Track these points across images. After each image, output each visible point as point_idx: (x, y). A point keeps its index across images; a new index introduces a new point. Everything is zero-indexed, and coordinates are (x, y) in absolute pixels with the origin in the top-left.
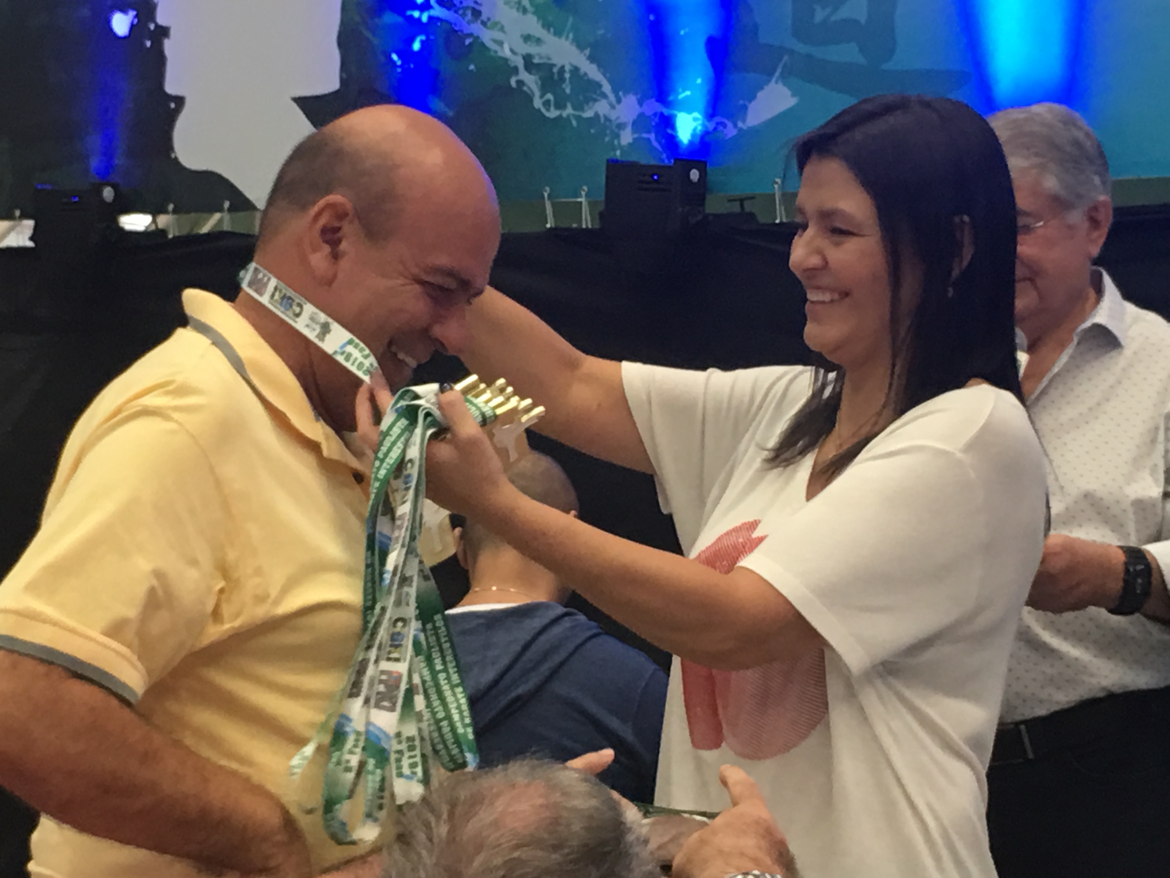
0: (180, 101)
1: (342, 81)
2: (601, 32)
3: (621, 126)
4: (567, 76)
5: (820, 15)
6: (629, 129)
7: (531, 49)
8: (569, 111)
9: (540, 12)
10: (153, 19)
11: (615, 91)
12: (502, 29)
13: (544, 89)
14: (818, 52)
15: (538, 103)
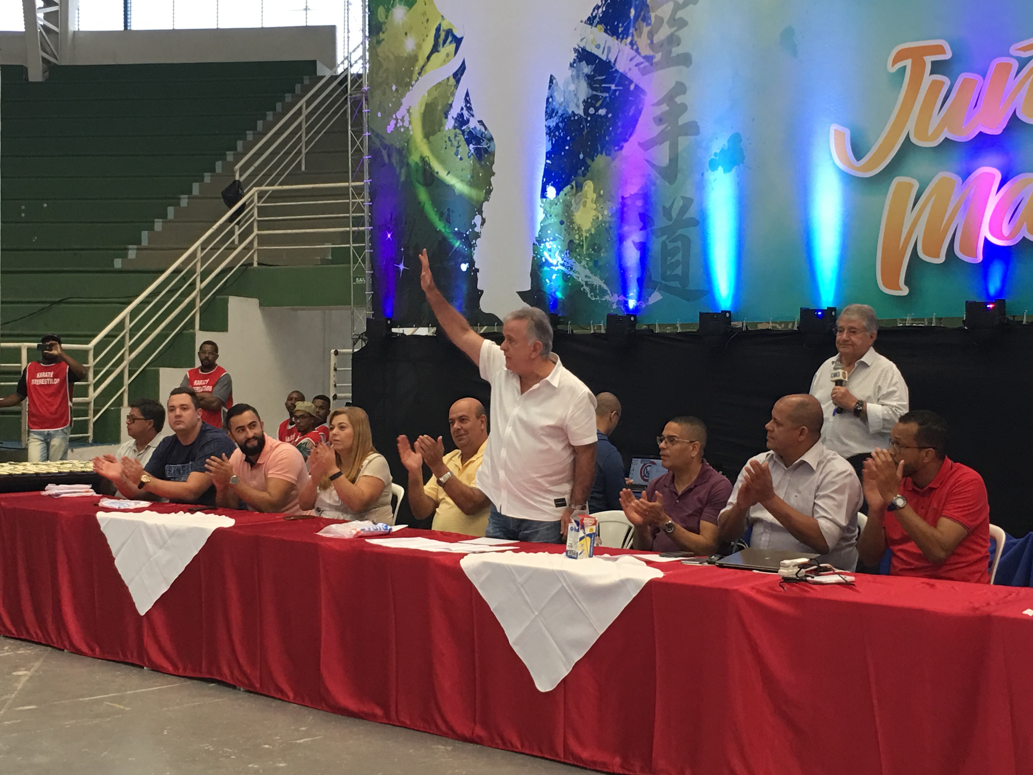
0: (482, 292)
1: (532, 287)
2: (607, 275)
3: (613, 303)
4: (598, 288)
5: (669, 273)
6: (615, 304)
7: (588, 280)
8: (598, 298)
9: (590, 269)
10: (474, 266)
11: (611, 293)
12: (579, 273)
13: (591, 292)
14: (668, 283)
15: (589, 296)
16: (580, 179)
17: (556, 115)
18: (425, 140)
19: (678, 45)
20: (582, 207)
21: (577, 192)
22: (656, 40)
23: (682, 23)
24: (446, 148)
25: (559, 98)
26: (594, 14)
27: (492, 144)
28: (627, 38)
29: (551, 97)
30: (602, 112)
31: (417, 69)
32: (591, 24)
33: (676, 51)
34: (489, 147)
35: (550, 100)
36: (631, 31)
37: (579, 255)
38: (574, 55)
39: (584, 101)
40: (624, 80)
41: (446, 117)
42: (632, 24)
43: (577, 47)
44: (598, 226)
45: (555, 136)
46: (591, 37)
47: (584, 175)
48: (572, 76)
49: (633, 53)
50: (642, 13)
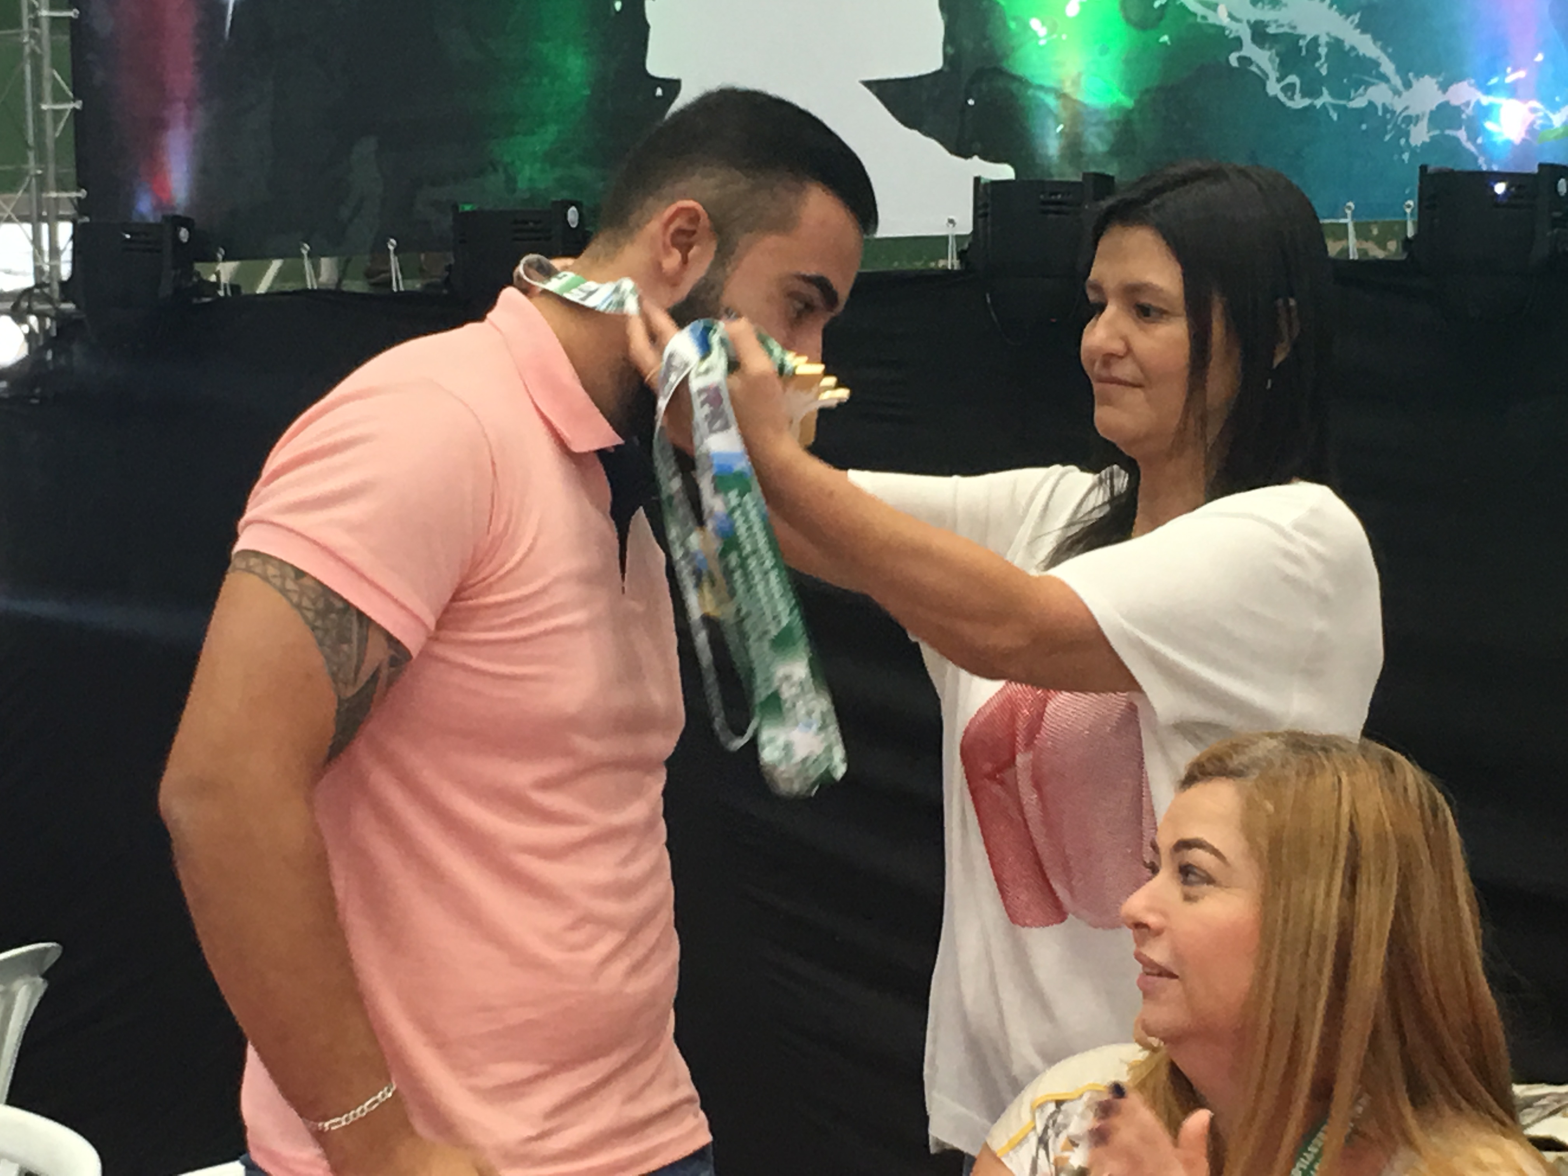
0: (671, 85)
1: (947, 59)
3: (1410, 120)
4: (1323, 51)
6: (1424, 124)
7: (1264, 14)
8: (1326, 98)
11: (1402, 71)
13: (1284, 69)
15: (1273, 88)
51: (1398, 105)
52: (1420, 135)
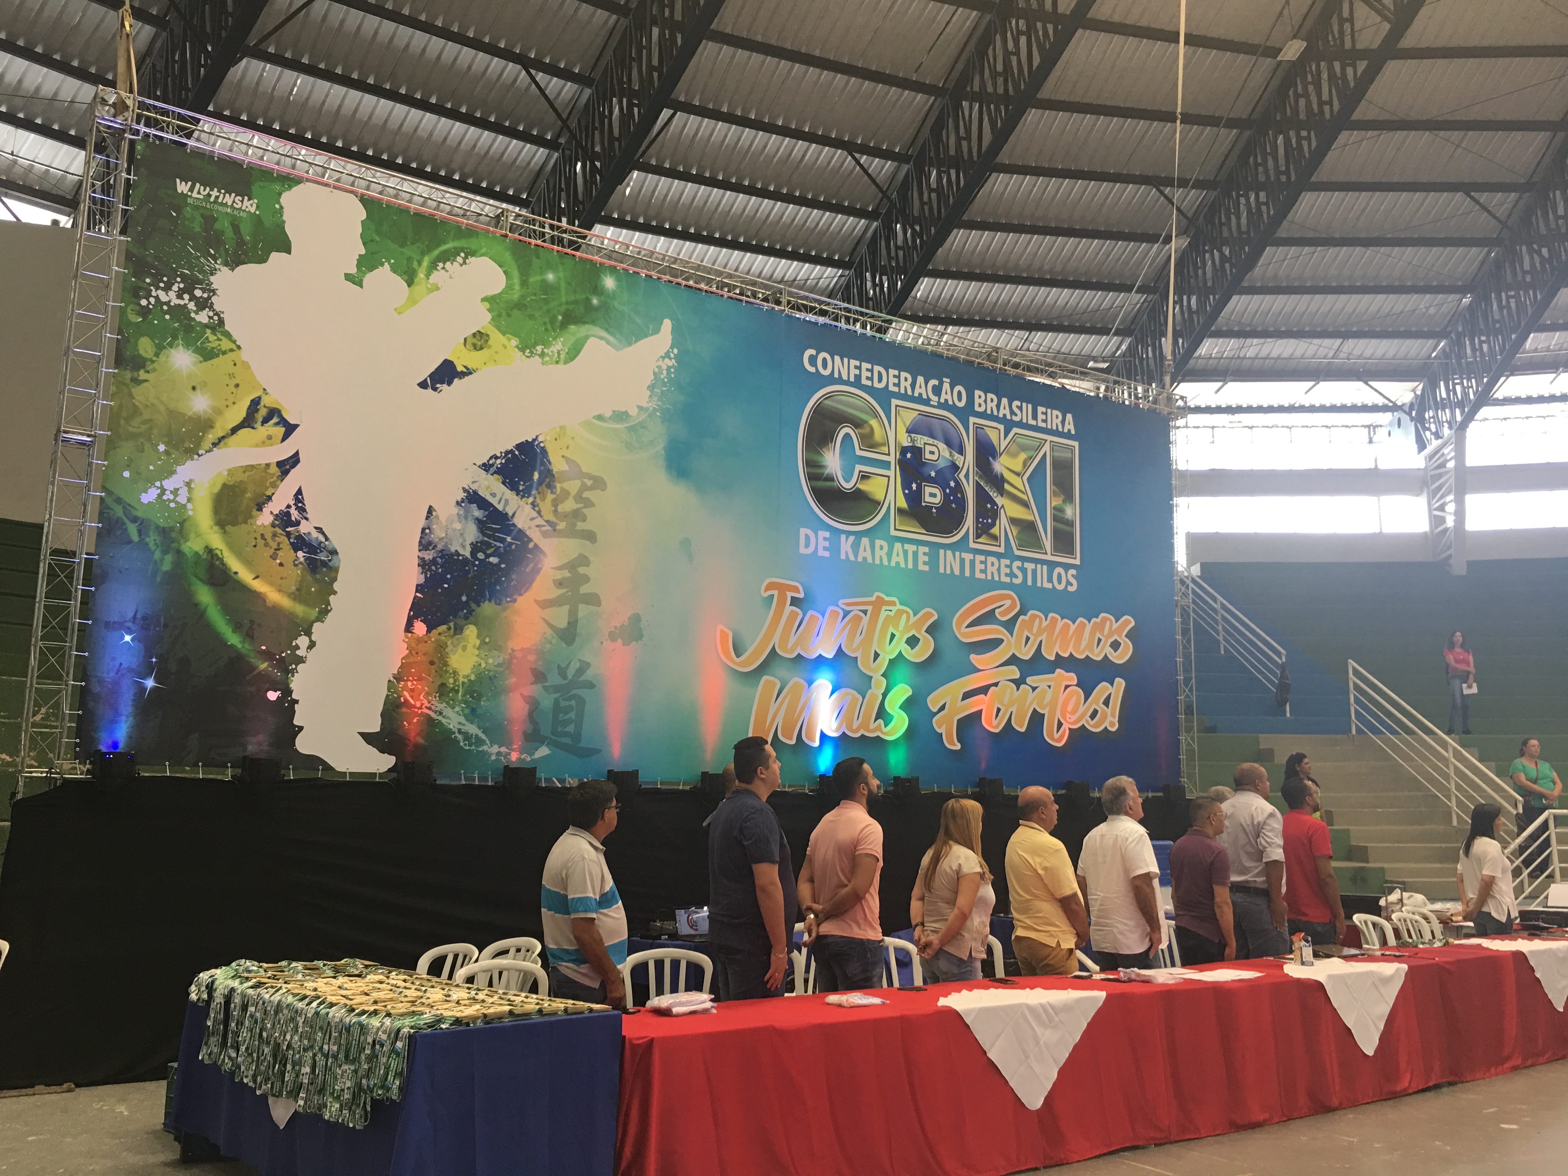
1: (382, 729)
3: (492, 754)
4: (473, 737)
7: (462, 727)
8: (473, 747)
9: (465, 716)
10: (291, 696)
11: (491, 743)
13: (464, 740)
14: (558, 739)
15: (462, 744)
16: (460, 621)
17: (433, 549)
18: (216, 528)
19: (584, 521)
20: (460, 650)
21: (455, 634)
22: (560, 509)
23: (589, 504)
24: (255, 546)
25: (438, 533)
26: (491, 462)
27: (335, 557)
28: (528, 497)
29: (429, 528)
30: (494, 560)
31: (211, 437)
32: (487, 471)
33: (580, 526)
34: (330, 561)
35: (427, 531)
36: (534, 492)
37: (453, 700)
38: (463, 495)
39: (472, 544)
40: (521, 535)
41: (260, 509)
42: (535, 485)
43: (467, 488)
44: (480, 674)
45: (430, 570)
46: (486, 483)
47: (466, 618)
48: (458, 514)
49: (535, 514)
50: (548, 480)
51: (489, 750)
52: (493, 757)
